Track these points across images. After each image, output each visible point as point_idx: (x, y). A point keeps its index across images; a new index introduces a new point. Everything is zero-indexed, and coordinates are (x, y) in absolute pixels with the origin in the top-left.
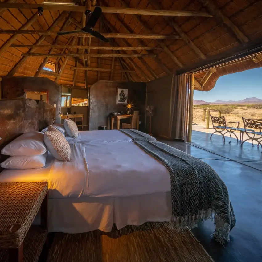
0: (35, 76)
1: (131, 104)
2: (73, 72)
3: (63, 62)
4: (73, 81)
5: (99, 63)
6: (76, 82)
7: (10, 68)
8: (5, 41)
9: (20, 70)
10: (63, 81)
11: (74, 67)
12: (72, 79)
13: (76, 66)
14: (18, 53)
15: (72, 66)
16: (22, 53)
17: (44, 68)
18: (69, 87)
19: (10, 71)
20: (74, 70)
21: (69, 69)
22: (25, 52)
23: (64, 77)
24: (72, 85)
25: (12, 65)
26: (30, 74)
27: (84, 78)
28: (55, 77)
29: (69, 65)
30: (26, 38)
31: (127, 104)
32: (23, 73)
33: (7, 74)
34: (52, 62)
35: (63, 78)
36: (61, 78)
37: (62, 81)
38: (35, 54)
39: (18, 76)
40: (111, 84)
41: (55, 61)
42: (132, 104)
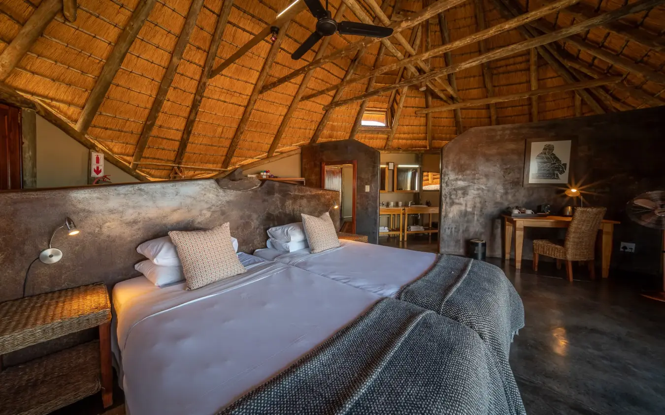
0: (349, 138)
1: (579, 185)
2: (423, 120)
3: (397, 104)
4: (425, 139)
5: (489, 86)
6: (433, 138)
7: (312, 132)
8: (294, 94)
9: (326, 132)
10: (404, 141)
11: (424, 108)
12: (423, 135)
13: (427, 107)
14: (316, 106)
15: (418, 107)
16: (322, 106)
17: (364, 123)
18: (417, 152)
19: (313, 137)
20: (424, 115)
21: (414, 114)
22: (326, 104)
23: (404, 134)
24: (426, 147)
25: (314, 126)
26: (342, 135)
27: (455, 128)
28: (386, 136)
29: (413, 107)
30: (323, 80)
31: (565, 186)
32: (331, 137)
33: (309, 141)
34: (381, 108)
35: (402, 136)
36: (397, 135)
37: (400, 141)
38: (339, 103)
39: (324, 141)
40: (508, 132)
41: (386, 106)
42: (581, 186)
